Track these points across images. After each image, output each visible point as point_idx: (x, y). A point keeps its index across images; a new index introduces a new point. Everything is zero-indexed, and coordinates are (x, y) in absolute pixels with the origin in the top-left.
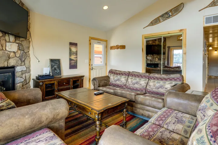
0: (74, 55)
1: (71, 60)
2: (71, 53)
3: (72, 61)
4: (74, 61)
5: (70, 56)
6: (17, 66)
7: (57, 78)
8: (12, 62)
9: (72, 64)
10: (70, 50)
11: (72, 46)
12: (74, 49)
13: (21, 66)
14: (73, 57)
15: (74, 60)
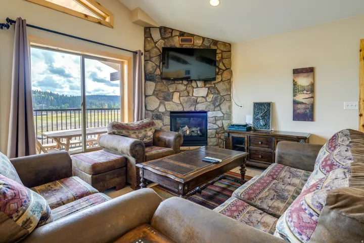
0: (305, 92)
1: (295, 103)
2: (296, 89)
3: (299, 106)
4: (303, 106)
5: (294, 96)
6: (209, 111)
7: (260, 132)
8: (200, 107)
9: (298, 111)
10: (295, 84)
11: (298, 76)
12: (303, 81)
13: (214, 111)
14: (301, 97)
15: (302, 103)
